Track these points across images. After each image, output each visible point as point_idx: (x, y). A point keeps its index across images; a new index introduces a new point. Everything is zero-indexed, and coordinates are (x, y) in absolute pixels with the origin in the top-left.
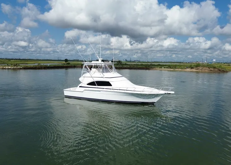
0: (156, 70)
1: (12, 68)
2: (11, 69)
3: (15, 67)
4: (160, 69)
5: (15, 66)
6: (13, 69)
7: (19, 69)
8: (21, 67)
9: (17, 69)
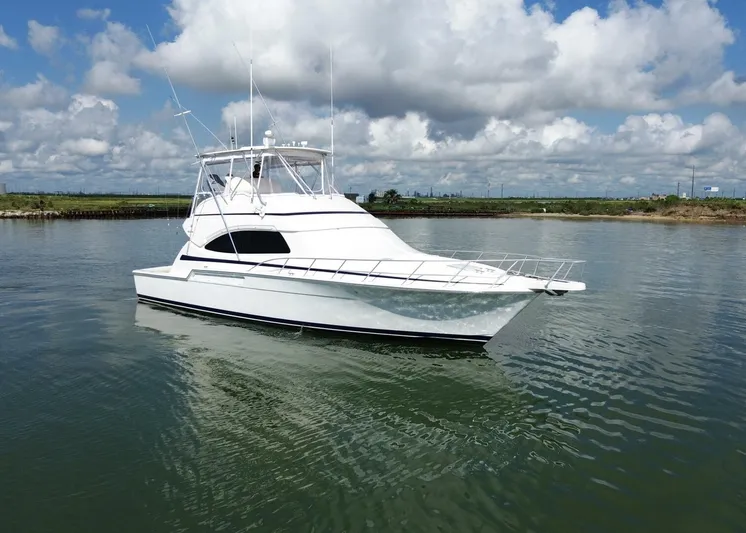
0: (521, 217)
1: (27, 213)
2: (21, 217)
3: (38, 212)
4: (534, 214)
5: (38, 207)
6: (28, 217)
7: (48, 217)
8: (56, 213)
9: (42, 217)
